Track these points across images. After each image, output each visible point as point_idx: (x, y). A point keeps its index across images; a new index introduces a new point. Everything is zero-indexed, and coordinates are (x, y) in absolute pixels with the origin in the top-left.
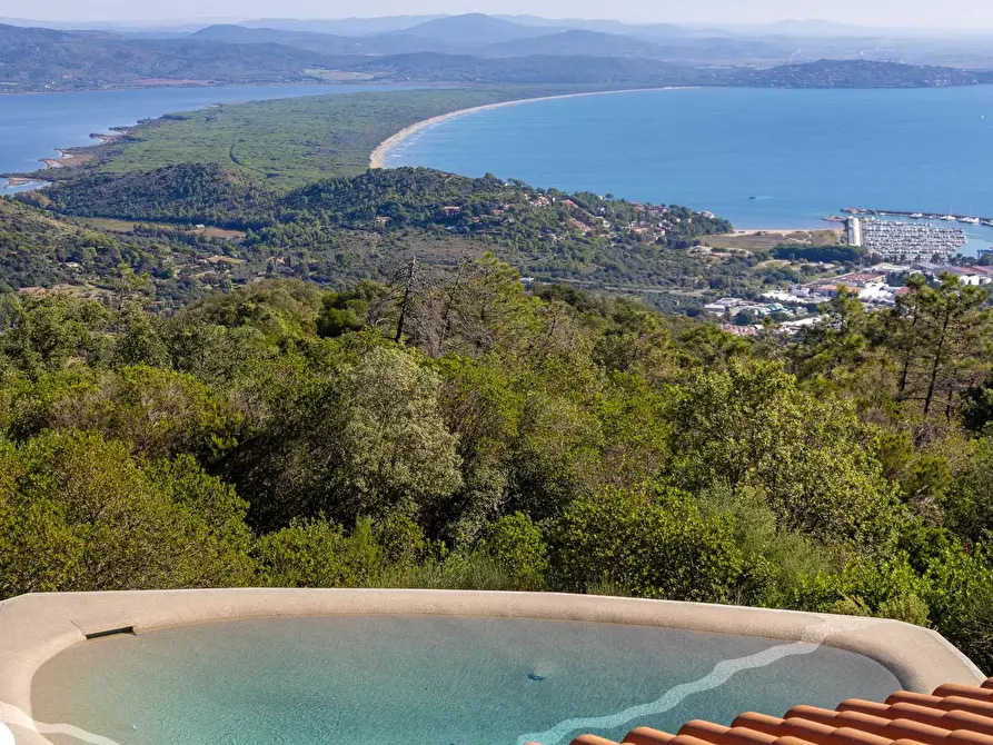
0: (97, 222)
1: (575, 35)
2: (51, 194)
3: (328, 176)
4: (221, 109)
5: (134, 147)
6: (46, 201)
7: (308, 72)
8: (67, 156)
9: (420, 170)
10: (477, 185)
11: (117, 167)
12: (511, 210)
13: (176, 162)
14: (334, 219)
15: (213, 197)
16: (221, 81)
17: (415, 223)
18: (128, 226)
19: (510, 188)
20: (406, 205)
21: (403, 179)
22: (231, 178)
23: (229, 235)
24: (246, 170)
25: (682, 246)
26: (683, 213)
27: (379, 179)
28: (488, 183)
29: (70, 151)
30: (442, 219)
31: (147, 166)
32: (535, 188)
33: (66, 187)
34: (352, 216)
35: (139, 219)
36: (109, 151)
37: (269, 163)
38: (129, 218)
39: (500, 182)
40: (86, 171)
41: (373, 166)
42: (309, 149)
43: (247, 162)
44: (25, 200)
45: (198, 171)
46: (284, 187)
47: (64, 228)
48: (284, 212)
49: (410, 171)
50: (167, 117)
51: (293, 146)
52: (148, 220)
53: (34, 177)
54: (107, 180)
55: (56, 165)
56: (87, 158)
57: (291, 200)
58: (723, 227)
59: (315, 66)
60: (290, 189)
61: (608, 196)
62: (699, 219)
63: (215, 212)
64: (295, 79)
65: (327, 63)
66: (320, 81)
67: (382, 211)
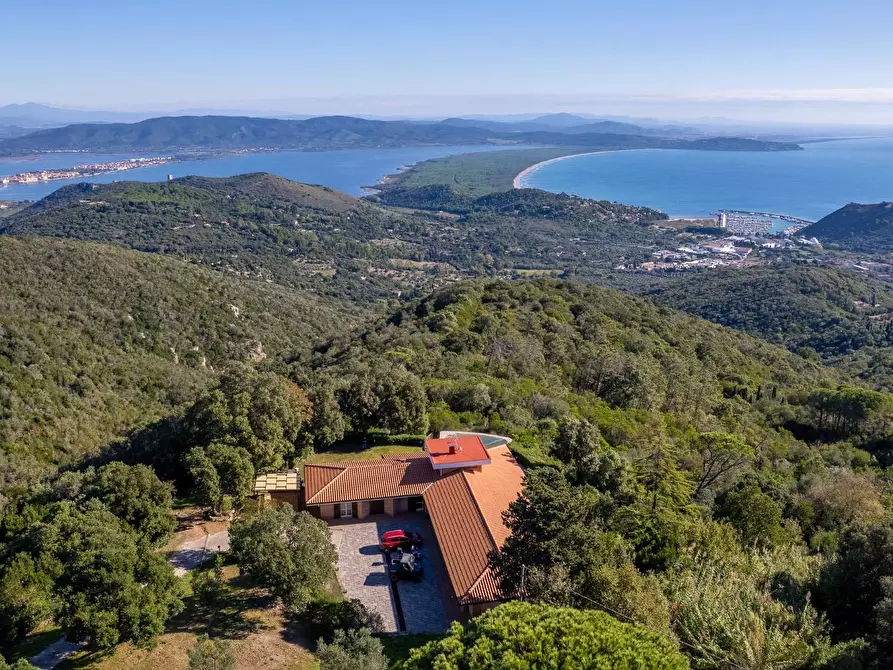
0: (399, 209)
1: (608, 123)
2: (381, 196)
3: (496, 190)
4: (451, 157)
5: (414, 174)
6: (379, 199)
7: (489, 139)
8: (388, 179)
9: (534, 190)
10: (558, 197)
11: (408, 184)
12: (572, 209)
13: (432, 183)
14: (497, 210)
15: (448, 199)
16: (451, 144)
17: (531, 214)
18: (412, 211)
19: (572, 198)
20: (528, 205)
21: (526, 193)
22: (454, 191)
23: (453, 216)
24: (461, 187)
25: (647, 225)
26: (647, 210)
27: (515, 192)
28: (563, 196)
29: (388, 176)
30: (543, 212)
31: (420, 185)
32: (583, 198)
33: (387, 192)
34: (505, 210)
35: (416, 208)
36: (405, 176)
37: (471, 183)
38: (412, 208)
39: (568, 196)
40: (395, 186)
41: (514, 187)
42: (488, 177)
43: (461, 183)
44: (371, 199)
45: (441, 188)
46: (476, 195)
47: (386, 212)
48: (477, 206)
49: (530, 190)
50: (429, 161)
51: (480, 175)
52: (420, 208)
53: (374, 188)
54: (404, 191)
55: (383, 182)
56: (396, 180)
57: (480, 201)
58: (665, 217)
59: (492, 137)
60: (479, 196)
61: (615, 202)
62: (654, 213)
63: (447, 206)
64: (484, 143)
65: (498, 136)
66: (494, 144)
67: (517, 207)
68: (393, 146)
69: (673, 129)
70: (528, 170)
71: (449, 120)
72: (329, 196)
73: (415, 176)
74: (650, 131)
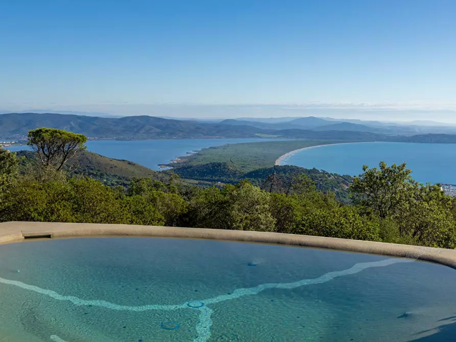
0: (187, 180)
1: (345, 124)
2: (173, 171)
3: (262, 167)
4: (228, 145)
7: (256, 134)
8: (179, 159)
9: (292, 166)
10: (309, 172)
11: (194, 163)
12: (321, 180)
13: (213, 162)
15: (223, 174)
16: (228, 137)
18: (197, 182)
19: (321, 173)
20: (286, 177)
21: (285, 169)
22: (230, 167)
24: (235, 165)
27: (277, 169)
28: (314, 171)
29: (180, 158)
31: (204, 163)
32: (330, 173)
33: (178, 169)
35: (200, 180)
36: (191, 159)
37: (242, 163)
38: (197, 179)
39: (318, 171)
40: (185, 164)
41: (276, 164)
42: (255, 159)
43: (235, 163)
44: (165, 172)
45: (219, 165)
46: (246, 171)
49: (288, 166)
50: (211, 148)
51: (250, 158)
52: (202, 180)
53: (168, 165)
54: (191, 167)
55: (175, 162)
56: (185, 160)
57: (249, 175)
59: (258, 133)
60: (249, 171)
61: (355, 176)
63: (224, 178)
64: (252, 137)
65: (262, 132)
66: (260, 137)
68: (184, 138)
69: (394, 127)
70: (286, 155)
71: (227, 121)
72: (131, 168)
73: (200, 158)
74: (377, 130)
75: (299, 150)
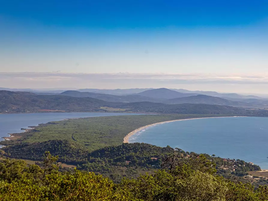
1: (200, 96)
2: (6, 150)
3: (108, 145)
4: (69, 120)
5: (36, 134)
6: (4, 152)
7: (101, 108)
8: (12, 136)
9: (143, 144)
10: (164, 150)
13: (52, 139)
14: (110, 161)
16: (69, 111)
17: (140, 164)
18: (33, 162)
19: (176, 151)
20: (137, 157)
21: (136, 147)
22: (72, 145)
23: (70, 167)
24: (78, 143)
25: (242, 175)
26: (242, 162)
27: (126, 147)
28: (168, 149)
29: (13, 135)
30: (151, 163)
31: (41, 141)
32: (185, 151)
33: (11, 147)
34: (116, 161)
35: (37, 160)
37: (86, 140)
38: (33, 160)
39: (173, 149)
40: (19, 142)
41: (125, 142)
42: (101, 135)
43: (78, 140)
45: (60, 142)
46: (91, 149)
48: (91, 158)
49: (139, 144)
50: (49, 123)
51: (95, 134)
55: (8, 139)
56: (19, 137)
57: (95, 154)
58: (257, 168)
59: (104, 106)
60: (93, 150)
61: (213, 155)
62: (248, 165)
63: (65, 158)
64: (97, 110)
65: (108, 105)
66: (106, 111)
67: (128, 159)
68: (18, 111)
69: (253, 101)
70: (136, 131)
71: (67, 92)
74: (236, 103)
75: (150, 126)
